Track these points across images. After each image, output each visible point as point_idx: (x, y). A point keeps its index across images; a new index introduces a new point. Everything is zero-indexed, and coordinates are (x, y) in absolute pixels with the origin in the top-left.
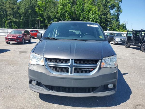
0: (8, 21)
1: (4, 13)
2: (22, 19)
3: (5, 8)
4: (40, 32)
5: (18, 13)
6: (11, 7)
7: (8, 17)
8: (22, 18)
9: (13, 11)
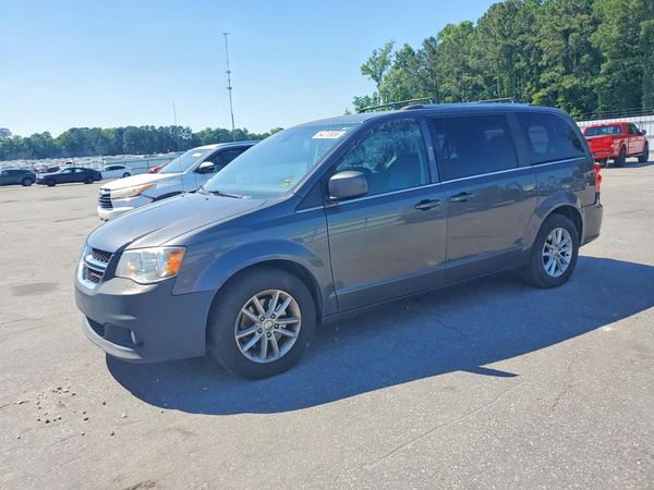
0: (543, 92)
1: (529, 64)
2: (604, 74)
3: (534, 39)
4: (645, 132)
5: (588, 47)
6: (560, 29)
7: (545, 77)
8: (604, 67)
9: (567, 45)
